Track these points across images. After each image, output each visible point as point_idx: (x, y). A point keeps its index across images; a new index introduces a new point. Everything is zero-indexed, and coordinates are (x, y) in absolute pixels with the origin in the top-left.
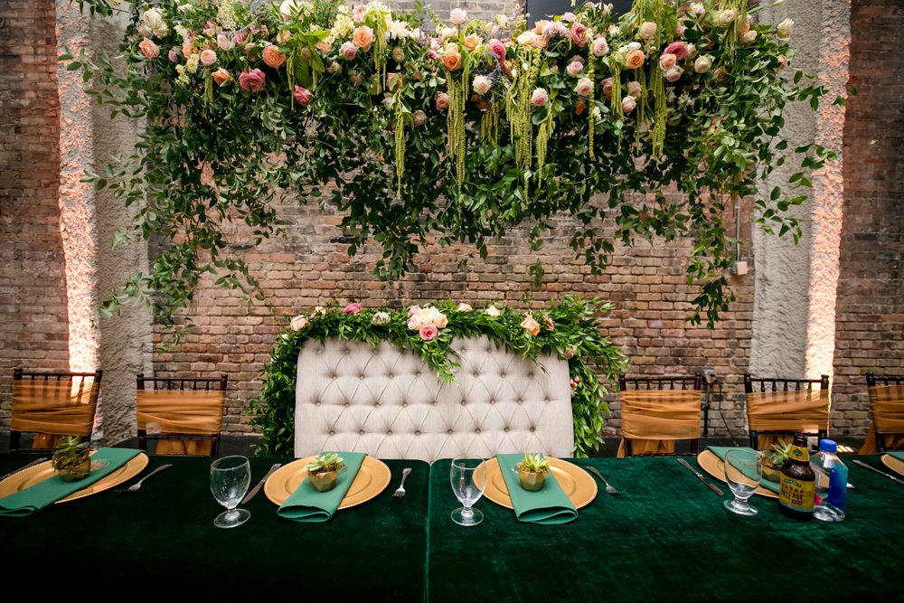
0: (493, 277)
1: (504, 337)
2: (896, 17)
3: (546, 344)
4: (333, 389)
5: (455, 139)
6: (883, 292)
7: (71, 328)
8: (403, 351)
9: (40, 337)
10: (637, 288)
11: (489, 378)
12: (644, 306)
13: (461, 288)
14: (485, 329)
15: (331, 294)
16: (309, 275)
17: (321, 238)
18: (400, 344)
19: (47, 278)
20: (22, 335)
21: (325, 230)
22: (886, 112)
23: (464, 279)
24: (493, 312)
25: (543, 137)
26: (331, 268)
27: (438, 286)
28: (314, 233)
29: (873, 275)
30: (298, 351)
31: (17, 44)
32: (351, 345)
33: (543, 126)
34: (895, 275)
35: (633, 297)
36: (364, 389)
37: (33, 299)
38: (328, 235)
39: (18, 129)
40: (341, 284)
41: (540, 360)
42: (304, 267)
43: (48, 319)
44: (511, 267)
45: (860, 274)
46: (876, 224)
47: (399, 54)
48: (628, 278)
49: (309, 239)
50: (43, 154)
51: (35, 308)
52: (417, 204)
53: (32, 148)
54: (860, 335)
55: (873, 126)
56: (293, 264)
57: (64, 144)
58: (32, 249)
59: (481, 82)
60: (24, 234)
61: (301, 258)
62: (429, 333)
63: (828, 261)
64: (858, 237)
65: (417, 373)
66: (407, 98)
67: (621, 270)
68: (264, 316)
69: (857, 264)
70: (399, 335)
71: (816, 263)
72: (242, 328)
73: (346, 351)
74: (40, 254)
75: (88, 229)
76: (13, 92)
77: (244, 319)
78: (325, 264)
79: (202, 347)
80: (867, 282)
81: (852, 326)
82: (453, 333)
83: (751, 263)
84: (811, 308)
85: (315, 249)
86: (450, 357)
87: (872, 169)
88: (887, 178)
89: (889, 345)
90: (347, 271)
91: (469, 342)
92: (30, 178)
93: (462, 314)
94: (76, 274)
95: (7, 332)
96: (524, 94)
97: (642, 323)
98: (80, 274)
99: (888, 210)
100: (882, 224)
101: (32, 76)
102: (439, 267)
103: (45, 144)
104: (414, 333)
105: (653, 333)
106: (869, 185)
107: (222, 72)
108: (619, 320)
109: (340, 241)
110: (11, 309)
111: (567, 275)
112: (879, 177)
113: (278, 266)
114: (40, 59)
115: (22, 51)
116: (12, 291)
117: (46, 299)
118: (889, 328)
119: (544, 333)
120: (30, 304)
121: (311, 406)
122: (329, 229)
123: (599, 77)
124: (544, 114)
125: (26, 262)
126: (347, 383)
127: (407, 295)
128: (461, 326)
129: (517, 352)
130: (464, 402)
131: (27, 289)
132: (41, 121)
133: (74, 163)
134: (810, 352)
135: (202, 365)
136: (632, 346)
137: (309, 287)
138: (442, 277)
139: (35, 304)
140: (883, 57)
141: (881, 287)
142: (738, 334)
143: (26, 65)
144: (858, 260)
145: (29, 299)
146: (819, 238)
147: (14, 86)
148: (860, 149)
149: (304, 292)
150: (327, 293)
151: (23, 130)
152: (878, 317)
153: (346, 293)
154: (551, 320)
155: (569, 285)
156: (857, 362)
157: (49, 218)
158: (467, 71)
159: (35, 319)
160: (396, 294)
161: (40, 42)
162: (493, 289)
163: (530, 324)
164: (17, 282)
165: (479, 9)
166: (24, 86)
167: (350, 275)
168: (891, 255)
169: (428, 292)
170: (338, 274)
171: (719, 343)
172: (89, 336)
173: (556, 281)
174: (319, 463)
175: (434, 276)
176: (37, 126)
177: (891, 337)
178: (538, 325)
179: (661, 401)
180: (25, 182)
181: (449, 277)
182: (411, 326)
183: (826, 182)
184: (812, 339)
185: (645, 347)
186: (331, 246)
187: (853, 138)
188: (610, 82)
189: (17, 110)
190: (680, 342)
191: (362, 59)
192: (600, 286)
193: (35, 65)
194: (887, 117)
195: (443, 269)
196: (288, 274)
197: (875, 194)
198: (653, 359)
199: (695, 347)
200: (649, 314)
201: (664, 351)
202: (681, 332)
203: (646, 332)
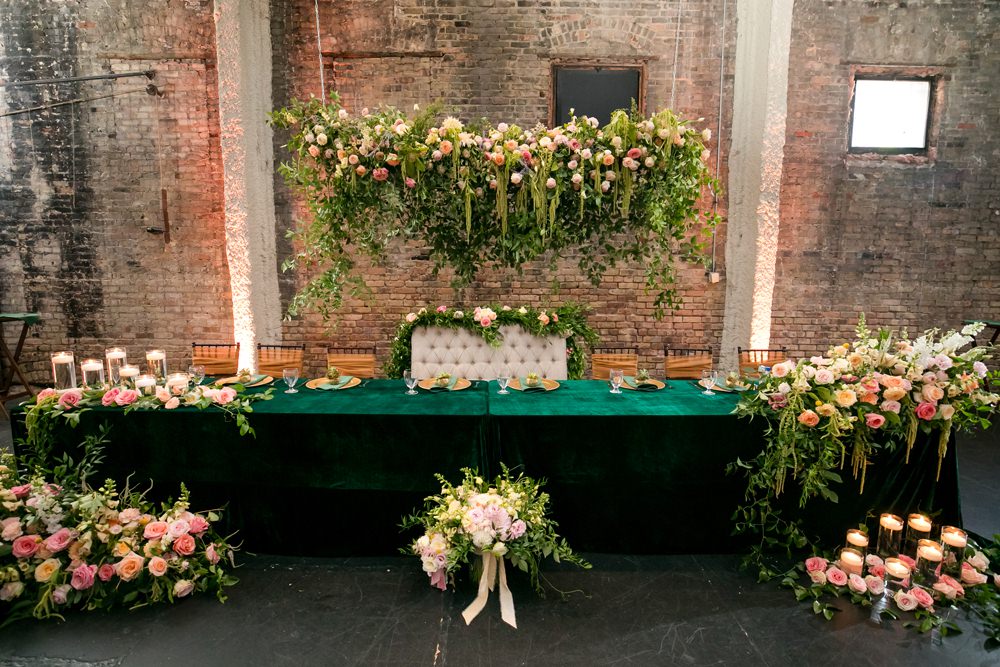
0: (531, 285)
1: (529, 324)
2: (839, 85)
3: (553, 329)
4: (432, 355)
5: (501, 208)
6: (824, 295)
7: (236, 322)
8: (471, 333)
9: (199, 330)
10: (637, 293)
11: (521, 348)
12: (642, 305)
13: (507, 292)
14: (518, 321)
15: (413, 297)
16: (394, 284)
17: (404, 256)
18: (469, 329)
19: (203, 286)
20: (186, 329)
21: (407, 250)
22: (830, 158)
23: (510, 286)
24: (523, 311)
25: (553, 207)
26: (412, 278)
27: (490, 292)
28: (400, 253)
29: (816, 282)
30: (411, 334)
31: (174, 111)
32: (442, 330)
33: (553, 201)
34: (833, 283)
35: (635, 299)
36: (449, 355)
37: (193, 302)
38: (410, 254)
39: (177, 176)
40: (419, 290)
41: (550, 338)
42: (393, 278)
43: (204, 317)
44: (544, 278)
45: (806, 281)
46: (820, 244)
47: (467, 154)
48: (631, 285)
49: (396, 257)
50: (196, 195)
51: (195, 309)
52: (478, 243)
53: (188, 189)
54: (805, 327)
55: (820, 169)
56: (384, 275)
57: (227, 193)
58: (191, 265)
59: (516, 177)
60: (184, 255)
61: (390, 271)
62: (486, 323)
63: (767, 275)
64: (805, 254)
65: (480, 346)
66: (472, 182)
67: (626, 279)
68: (363, 314)
69: (805, 275)
70: (469, 324)
71: (758, 275)
72: (348, 323)
73: (439, 333)
74: (197, 269)
75: (247, 253)
76: (173, 147)
77: (349, 316)
78: (408, 276)
79: (318, 337)
80: (812, 288)
81: (798, 321)
82: (500, 323)
83: (723, 274)
84: (754, 308)
85: (400, 265)
86: (498, 336)
87: (817, 203)
88: (830, 209)
89: (826, 335)
90: (423, 280)
91: (509, 328)
92: (188, 212)
93: (505, 312)
94: (238, 285)
95: (175, 327)
96: (542, 181)
97: (641, 318)
98: (242, 285)
99: (829, 233)
100: (824, 244)
101: (186, 135)
102: (491, 277)
103: (197, 186)
104: (478, 323)
105: (649, 326)
106: (816, 215)
107: (361, 168)
108: (623, 316)
109: (419, 258)
110: (177, 309)
111: (585, 283)
112: (823, 209)
113: (373, 277)
114: (192, 122)
115: (178, 116)
116: (177, 296)
117: (203, 302)
118: (827, 322)
119: (551, 322)
120: (191, 306)
121: (420, 364)
122: (411, 250)
123: (588, 169)
124: (554, 193)
125: (187, 275)
126: (440, 351)
127: (468, 298)
128: (504, 319)
129: (536, 333)
130: (506, 362)
131: (189, 295)
132: (194, 169)
133: (235, 208)
134: (752, 338)
135: (319, 349)
136: (633, 335)
137: (397, 293)
138: (494, 285)
139: (195, 305)
140: (829, 116)
141: (822, 292)
142: (713, 326)
143: (181, 127)
144: (805, 271)
145: (190, 302)
146: (761, 258)
147: (173, 143)
148: (809, 187)
149: (393, 296)
150: (409, 297)
151: (181, 176)
152: (819, 314)
153: (423, 296)
154: (556, 316)
155: (587, 291)
156: (802, 347)
157: (203, 242)
158: (508, 168)
159: (195, 316)
160: (460, 296)
161: (191, 109)
162: (531, 293)
163: (543, 318)
164: (181, 290)
165: (521, 82)
166: (180, 142)
167: (426, 284)
168: (830, 268)
169: (484, 297)
170: (417, 283)
171: (698, 334)
172: (249, 328)
173: (578, 287)
174: (437, 384)
175: (488, 284)
176: (192, 173)
177: (828, 329)
178: (547, 318)
179: (615, 360)
180: (184, 215)
181: (498, 285)
182: (476, 319)
183: (766, 218)
184: (755, 329)
185: (643, 336)
186: (412, 262)
187: (804, 179)
188: (593, 173)
189: (176, 161)
190: (669, 332)
191: (446, 160)
192: (610, 292)
193: (189, 127)
194: (831, 162)
195: (494, 279)
196: (380, 283)
197: (819, 222)
198: (649, 345)
199: (680, 336)
200: (646, 312)
201: (657, 339)
202: (670, 325)
203: (644, 325)
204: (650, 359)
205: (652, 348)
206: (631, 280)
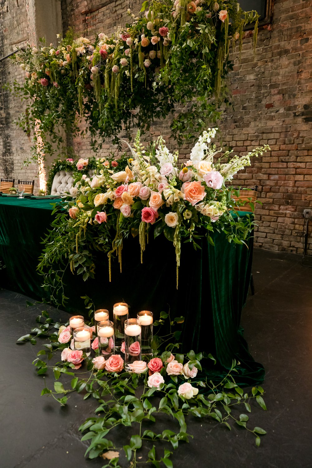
12: (267, 165)
62: (80, 168)
73: (65, 174)
97: (265, 177)
104: (77, 168)
105: (272, 183)
185: (267, 192)
190: (291, 190)
198: (271, 200)
199: (301, 193)
200: (269, 171)
201: (279, 195)
202: (291, 183)
203: (268, 182)
204: (272, 213)
205: (273, 203)
206: (257, 143)
